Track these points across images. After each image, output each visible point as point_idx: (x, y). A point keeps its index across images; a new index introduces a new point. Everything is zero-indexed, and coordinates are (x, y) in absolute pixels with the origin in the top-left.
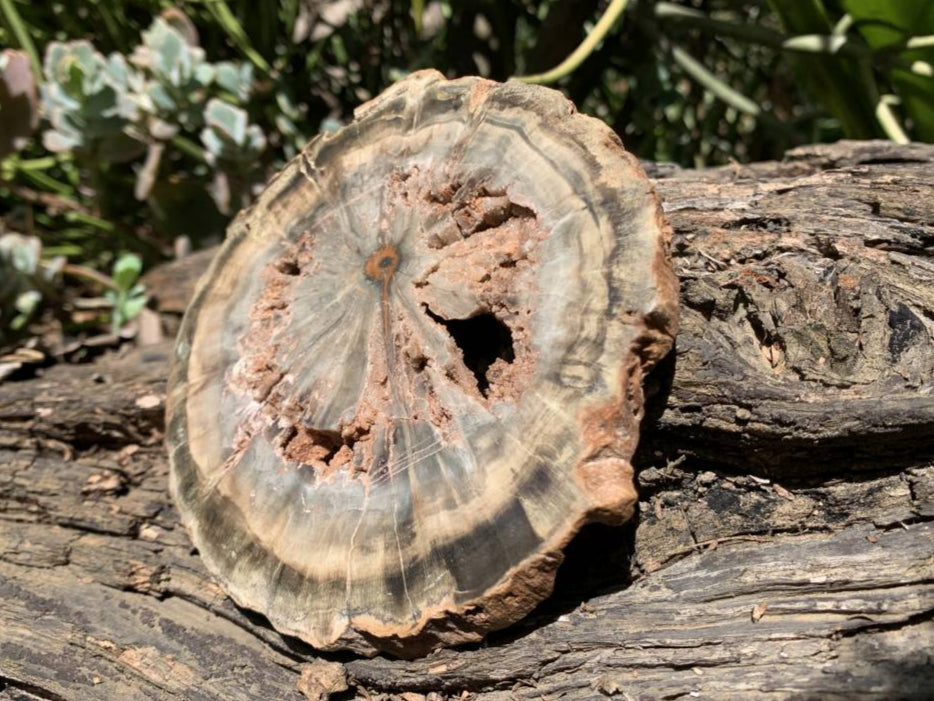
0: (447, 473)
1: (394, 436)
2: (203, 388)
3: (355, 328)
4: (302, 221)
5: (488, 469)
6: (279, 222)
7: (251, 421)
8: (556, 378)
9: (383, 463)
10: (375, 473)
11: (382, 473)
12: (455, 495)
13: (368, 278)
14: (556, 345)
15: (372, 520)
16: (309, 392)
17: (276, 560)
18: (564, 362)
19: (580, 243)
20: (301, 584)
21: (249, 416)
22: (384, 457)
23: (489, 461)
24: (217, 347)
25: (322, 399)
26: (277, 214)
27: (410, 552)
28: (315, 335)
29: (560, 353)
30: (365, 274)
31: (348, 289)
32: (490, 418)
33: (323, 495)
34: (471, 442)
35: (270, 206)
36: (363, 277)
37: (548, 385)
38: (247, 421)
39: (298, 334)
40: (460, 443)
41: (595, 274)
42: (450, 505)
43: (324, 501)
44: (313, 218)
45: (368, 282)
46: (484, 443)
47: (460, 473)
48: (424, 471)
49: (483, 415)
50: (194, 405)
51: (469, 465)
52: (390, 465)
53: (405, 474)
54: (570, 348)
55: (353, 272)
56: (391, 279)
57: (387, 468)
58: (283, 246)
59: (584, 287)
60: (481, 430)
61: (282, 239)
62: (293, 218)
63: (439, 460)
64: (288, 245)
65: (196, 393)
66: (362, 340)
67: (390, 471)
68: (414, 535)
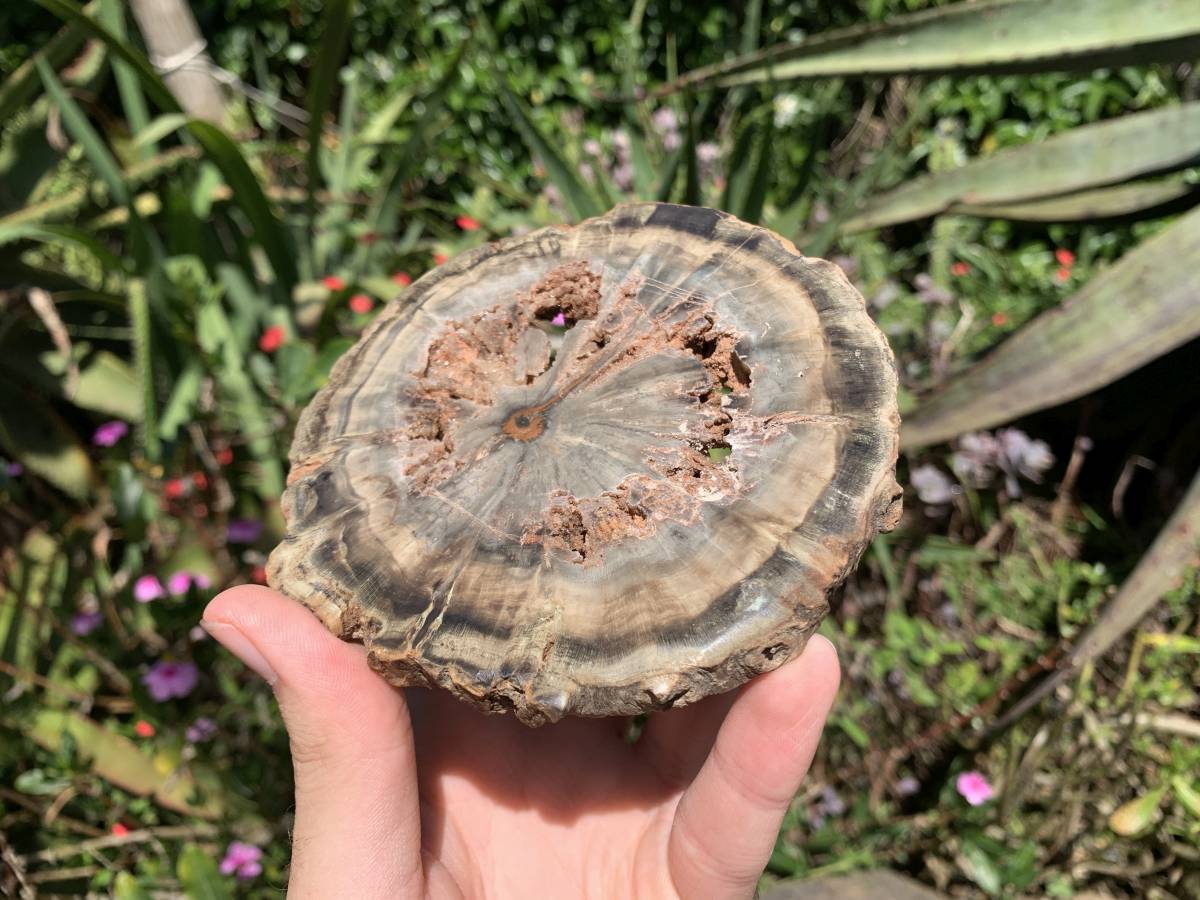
0: (661, 265)
1: (663, 311)
2: (768, 518)
3: (599, 403)
4: (511, 561)
5: (640, 247)
6: (523, 596)
7: (749, 433)
8: (557, 253)
9: (688, 304)
10: (699, 304)
11: (695, 299)
12: (670, 252)
13: (545, 427)
14: (534, 265)
15: (731, 283)
16: (682, 399)
17: (822, 319)
18: (543, 255)
19: (452, 295)
20: (816, 292)
21: (747, 438)
22: (683, 307)
23: (634, 250)
24: (715, 542)
25: (678, 383)
26: (514, 609)
27: (726, 250)
28: (629, 436)
29: (539, 260)
30: (542, 434)
31: (565, 438)
32: (607, 268)
33: (747, 324)
34: (630, 267)
35: (504, 633)
36: (547, 433)
37: (564, 253)
38: (753, 436)
39: (639, 454)
40: (636, 272)
41: (472, 276)
42: (679, 250)
43: (750, 320)
44: (501, 550)
45: (549, 423)
46: (626, 260)
47: (654, 259)
48: (671, 278)
49: (609, 272)
50: (793, 513)
51: (645, 258)
52: (685, 300)
53: (682, 286)
54: (533, 257)
55: (546, 447)
56: (536, 406)
57: (689, 299)
58: (553, 561)
59: (485, 275)
60: (618, 267)
61: (546, 571)
62: (512, 576)
63: (656, 274)
64: (547, 555)
65: (781, 522)
66: (607, 389)
67: (689, 295)
68: (715, 255)
